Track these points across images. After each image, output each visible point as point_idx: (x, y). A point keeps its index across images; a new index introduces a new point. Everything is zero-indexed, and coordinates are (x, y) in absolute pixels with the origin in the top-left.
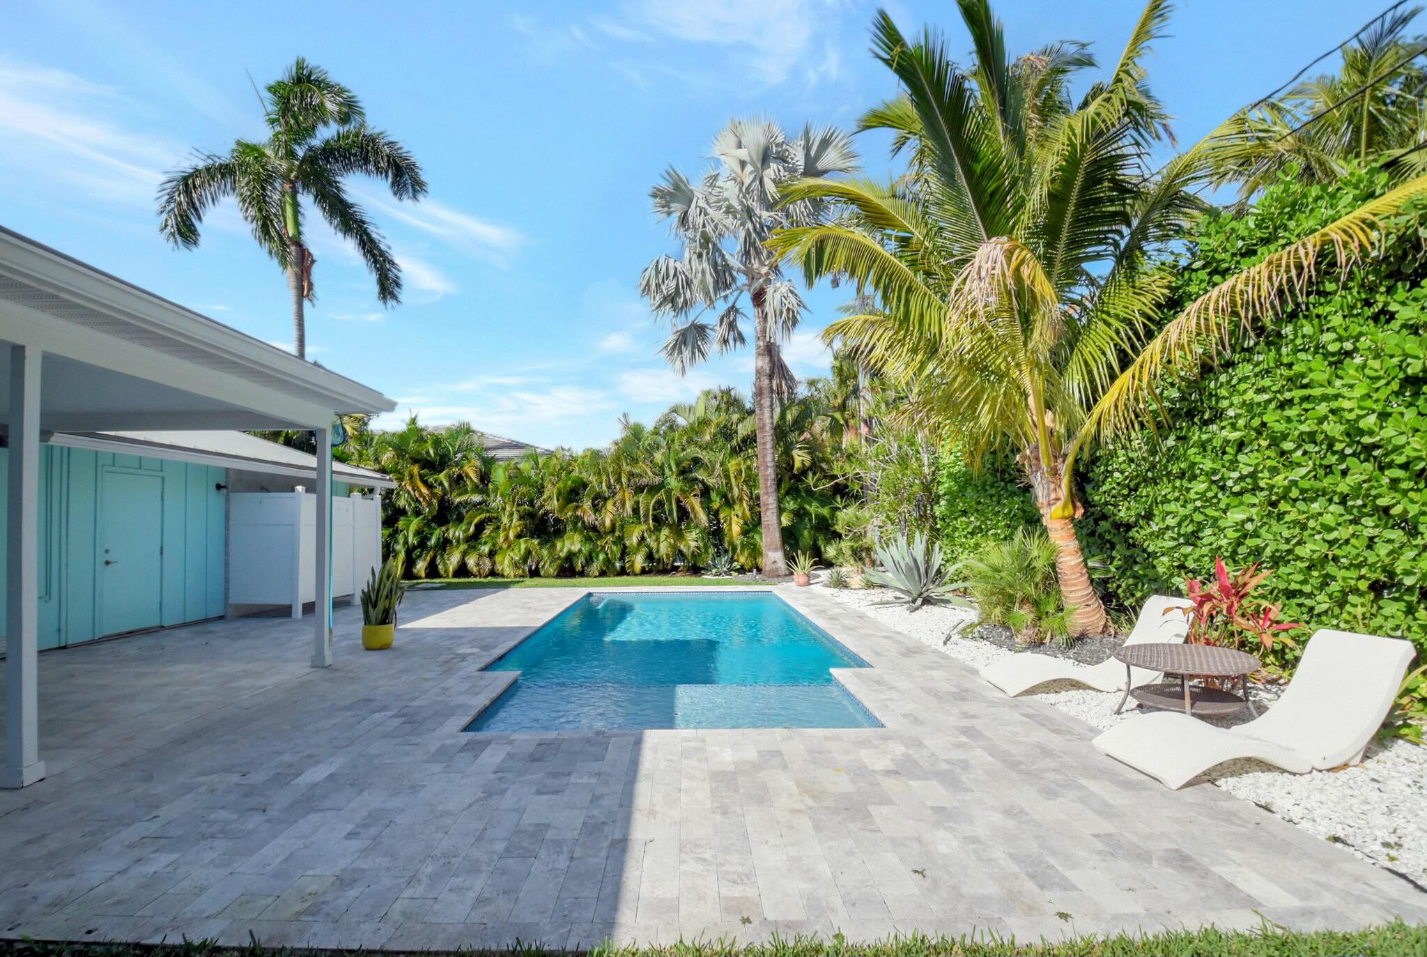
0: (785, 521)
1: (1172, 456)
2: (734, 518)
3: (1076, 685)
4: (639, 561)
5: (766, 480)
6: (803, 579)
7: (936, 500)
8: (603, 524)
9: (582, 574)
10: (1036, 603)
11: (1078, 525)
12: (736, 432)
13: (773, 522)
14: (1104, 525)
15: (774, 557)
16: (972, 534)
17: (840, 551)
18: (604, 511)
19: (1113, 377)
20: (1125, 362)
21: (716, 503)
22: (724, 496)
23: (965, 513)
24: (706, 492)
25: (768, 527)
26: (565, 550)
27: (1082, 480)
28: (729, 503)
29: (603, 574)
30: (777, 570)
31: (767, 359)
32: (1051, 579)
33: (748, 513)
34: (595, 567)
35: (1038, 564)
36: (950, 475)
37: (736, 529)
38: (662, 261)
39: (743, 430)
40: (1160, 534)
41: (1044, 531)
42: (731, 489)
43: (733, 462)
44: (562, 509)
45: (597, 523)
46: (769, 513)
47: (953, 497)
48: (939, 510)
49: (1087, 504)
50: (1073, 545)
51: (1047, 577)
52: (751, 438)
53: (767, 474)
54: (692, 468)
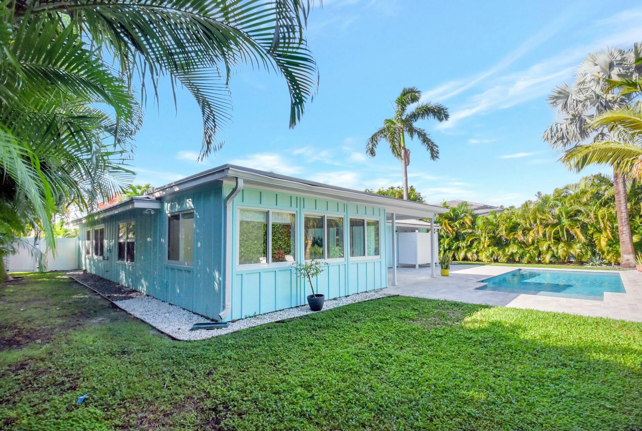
2: (602, 238)
4: (548, 258)
5: (621, 219)
8: (528, 241)
9: (518, 262)
12: (604, 195)
15: (627, 257)
18: (528, 236)
21: (591, 231)
22: (595, 228)
24: (584, 226)
25: (624, 243)
26: (510, 252)
28: (598, 231)
29: (529, 263)
30: (629, 264)
33: (611, 236)
34: (525, 260)
37: (604, 243)
38: (554, 126)
39: (607, 195)
42: (599, 224)
43: (601, 211)
44: (508, 235)
45: (525, 241)
46: (624, 235)
52: (612, 199)
53: (623, 216)
54: (576, 215)
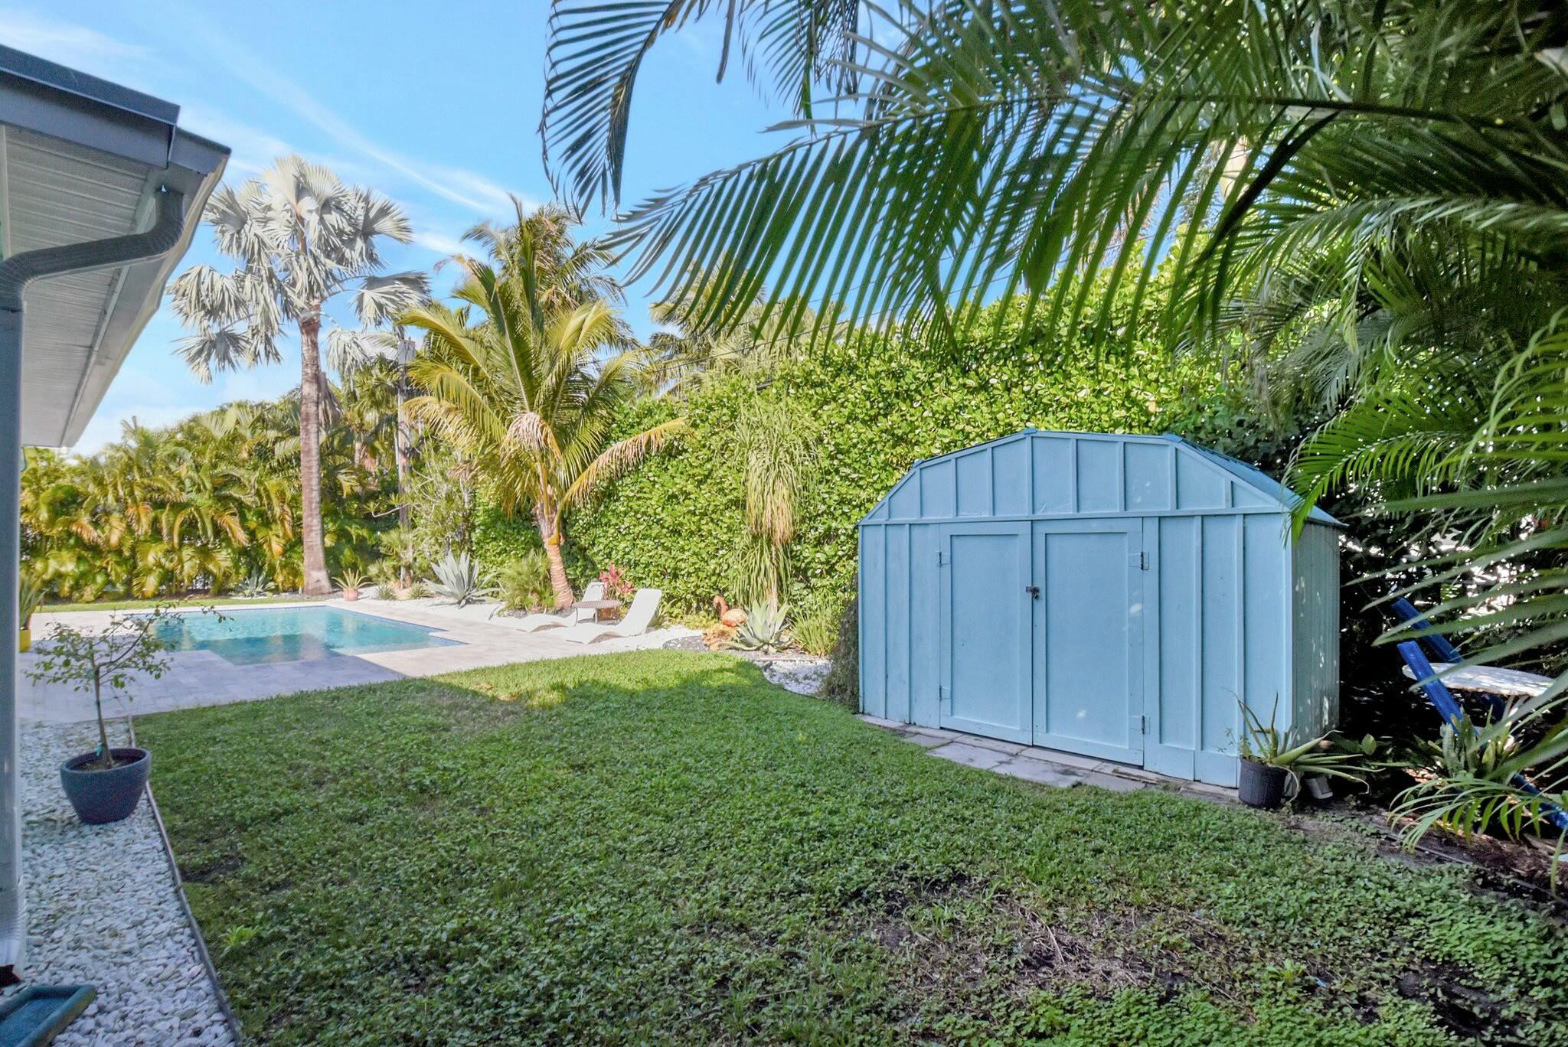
0: (329, 542)
1: (603, 515)
2: (274, 539)
3: (556, 626)
4: (151, 583)
5: (311, 503)
6: (352, 595)
7: (473, 528)
8: (107, 541)
9: (69, 599)
10: (540, 594)
11: (562, 549)
12: (273, 451)
13: (315, 539)
14: (574, 548)
15: (316, 575)
16: (500, 554)
17: (381, 571)
18: (107, 528)
19: (579, 474)
20: (585, 467)
21: (253, 521)
22: (261, 514)
23: (495, 539)
24: (241, 509)
25: (311, 548)
26: (51, 571)
27: (565, 523)
28: (267, 522)
29: (98, 598)
30: (320, 588)
31: (315, 387)
32: (547, 579)
33: (290, 533)
34: (89, 592)
35: (541, 570)
36: (486, 511)
37: (277, 547)
38: (205, 271)
39: (282, 449)
40: (597, 554)
41: (545, 552)
42: (271, 508)
43: (274, 482)
44: (51, 523)
45: (100, 541)
46: (313, 534)
47: (487, 527)
48: (476, 535)
49: (566, 536)
50: (559, 559)
51: (545, 577)
52: (294, 460)
53: (311, 497)
54: (225, 485)
